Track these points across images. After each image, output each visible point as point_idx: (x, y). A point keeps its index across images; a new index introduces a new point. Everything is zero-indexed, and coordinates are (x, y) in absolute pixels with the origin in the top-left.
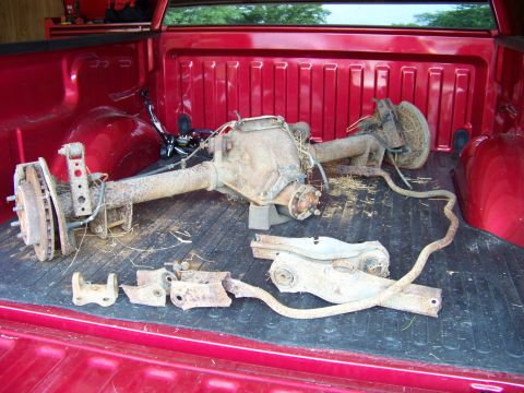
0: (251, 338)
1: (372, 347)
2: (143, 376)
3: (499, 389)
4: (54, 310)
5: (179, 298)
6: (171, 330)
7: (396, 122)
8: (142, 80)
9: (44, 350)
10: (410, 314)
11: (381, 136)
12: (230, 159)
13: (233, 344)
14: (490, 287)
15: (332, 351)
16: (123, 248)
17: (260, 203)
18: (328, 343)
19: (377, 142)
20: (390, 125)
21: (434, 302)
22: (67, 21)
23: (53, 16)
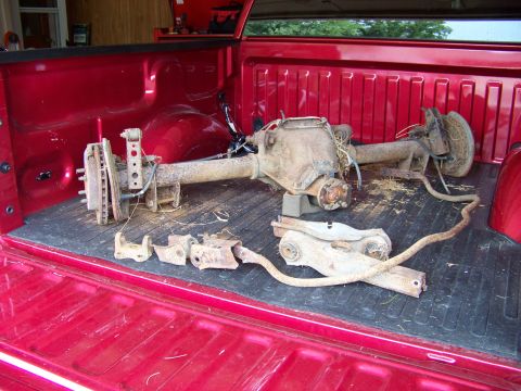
0: (248, 296)
1: (348, 314)
2: (149, 313)
3: (453, 361)
4: (99, 260)
5: (197, 259)
6: (185, 284)
7: (442, 130)
8: (221, 83)
9: (81, 287)
10: (394, 293)
11: (426, 142)
12: (273, 153)
13: (232, 299)
14: (483, 280)
15: (312, 314)
16: (170, 221)
17: (294, 192)
18: (310, 306)
19: (421, 148)
20: (436, 134)
21: (416, 283)
22: (174, 31)
23: (163, 27)
